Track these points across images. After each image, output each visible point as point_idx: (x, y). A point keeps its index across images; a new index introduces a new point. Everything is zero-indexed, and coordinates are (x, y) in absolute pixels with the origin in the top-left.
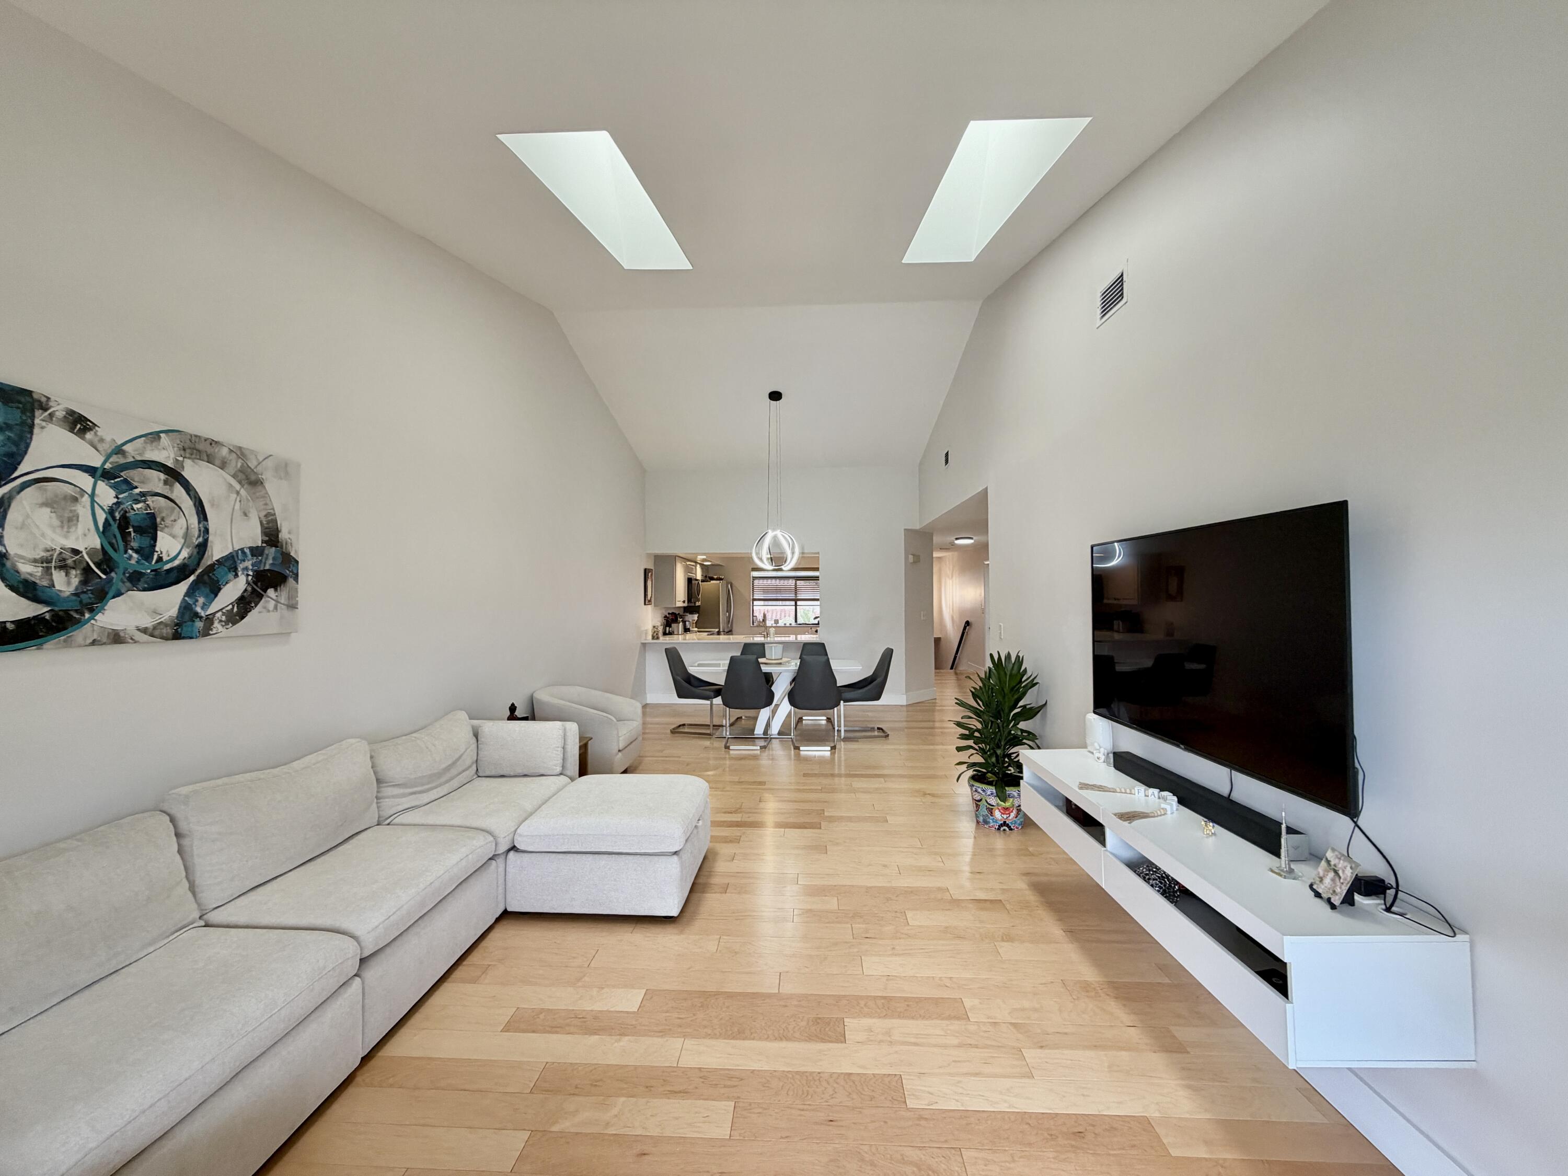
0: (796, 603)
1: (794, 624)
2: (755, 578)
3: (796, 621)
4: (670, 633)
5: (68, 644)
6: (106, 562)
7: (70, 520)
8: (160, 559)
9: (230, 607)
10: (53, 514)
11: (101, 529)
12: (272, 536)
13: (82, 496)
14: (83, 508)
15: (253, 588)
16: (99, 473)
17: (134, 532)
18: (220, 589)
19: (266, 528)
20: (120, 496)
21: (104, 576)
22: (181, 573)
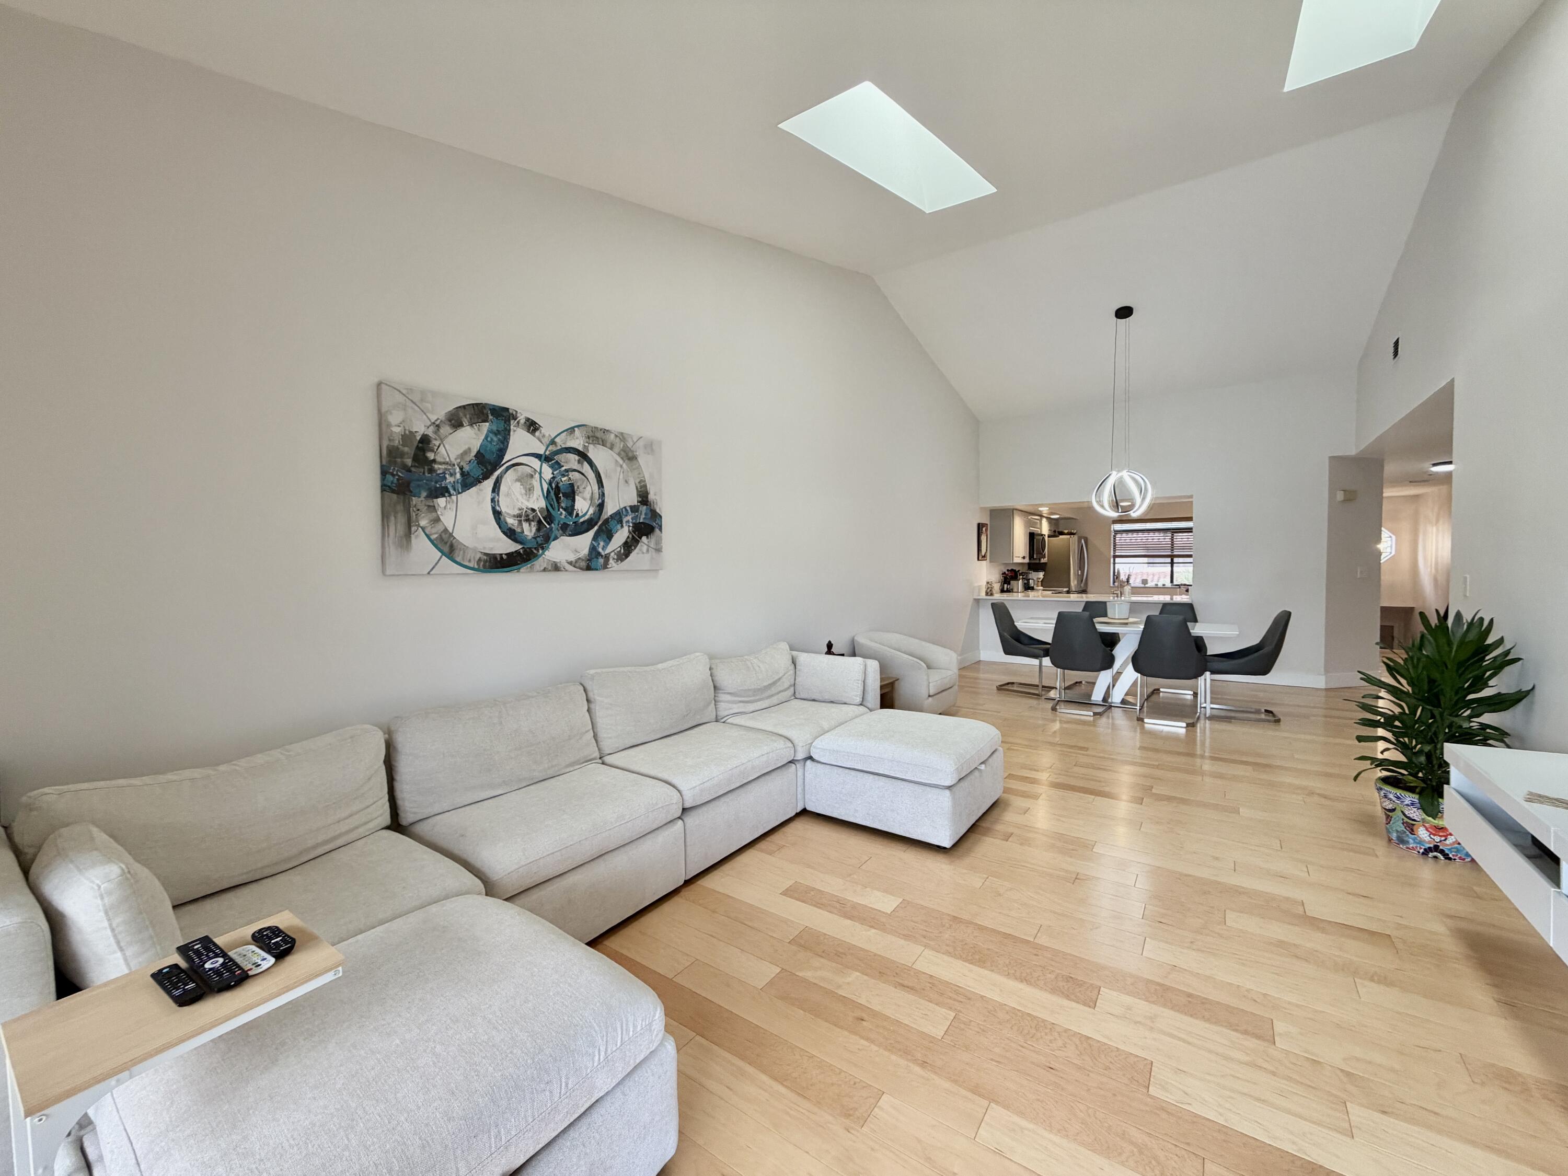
0: (1172, 560)
1: (1168, 584)
2: (1117, 532)
3: (1172, 581)
4: (1008, 591)
5: (532, 569)
6: (549, 518)
7: (530, 490)
8: (577, 515)
9: (619, 549)
10: (522, 487)
11: (545, 495)
12: (644, 498)
13: (535, 474)
14: (536, 482)
15: (633, 536)
16: (543, 458)
17: (563, 496)
18: (613, 536)
19: (640, 492)
20: (555, 473)
21: (548, 526)
22: (590, 524)
